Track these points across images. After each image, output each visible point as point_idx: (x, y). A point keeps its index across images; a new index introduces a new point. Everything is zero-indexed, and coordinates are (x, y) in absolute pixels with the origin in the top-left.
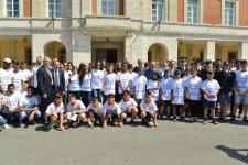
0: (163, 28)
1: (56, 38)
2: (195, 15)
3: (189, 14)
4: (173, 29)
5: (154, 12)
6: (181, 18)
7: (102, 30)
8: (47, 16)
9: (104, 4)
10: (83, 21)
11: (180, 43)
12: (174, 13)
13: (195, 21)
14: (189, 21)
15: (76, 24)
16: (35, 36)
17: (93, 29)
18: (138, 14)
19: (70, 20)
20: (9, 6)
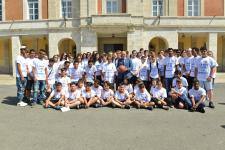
0: (163, 22)
1: (68, 35)
2: (196, 8)
3: (190, 8)
4: (173, 23)
5: (155, 8)
6: (181, 12)
7: (106, 27)
8: (61, 17)
9: (108, 3)
10: (89, 20)
11: (182, 37)
12: (174, 8)
13: (196, 14)
14: (190, 14)
15: (84, 23)
17: (98, 27)
18: (139, 11)
19: (79, 20)
20: (31, 11)
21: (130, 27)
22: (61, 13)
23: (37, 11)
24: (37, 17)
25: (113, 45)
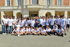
0: (50, 7)
1: (19, 11)
2: (61, 3)
3: (59, 3)
4: (53, 7)
5: (48, 3)
6: (56, 4)
7: (32, 9)
8: (17, 5)
9: (33, 1)
10: (26, 6)
11: (56, 12)
12: (53, 3)
13: (61, 5)
14: (59, 5)
15: (25, 7)
16: (14, 11)
17: (29, 9)
18: (43, 4)
19: (23, 6)
20: (7, 3)
21: (40, 9)
22: (17, 4)
23: (9, 3)
24: (9, 5)
25: (34, 14)
